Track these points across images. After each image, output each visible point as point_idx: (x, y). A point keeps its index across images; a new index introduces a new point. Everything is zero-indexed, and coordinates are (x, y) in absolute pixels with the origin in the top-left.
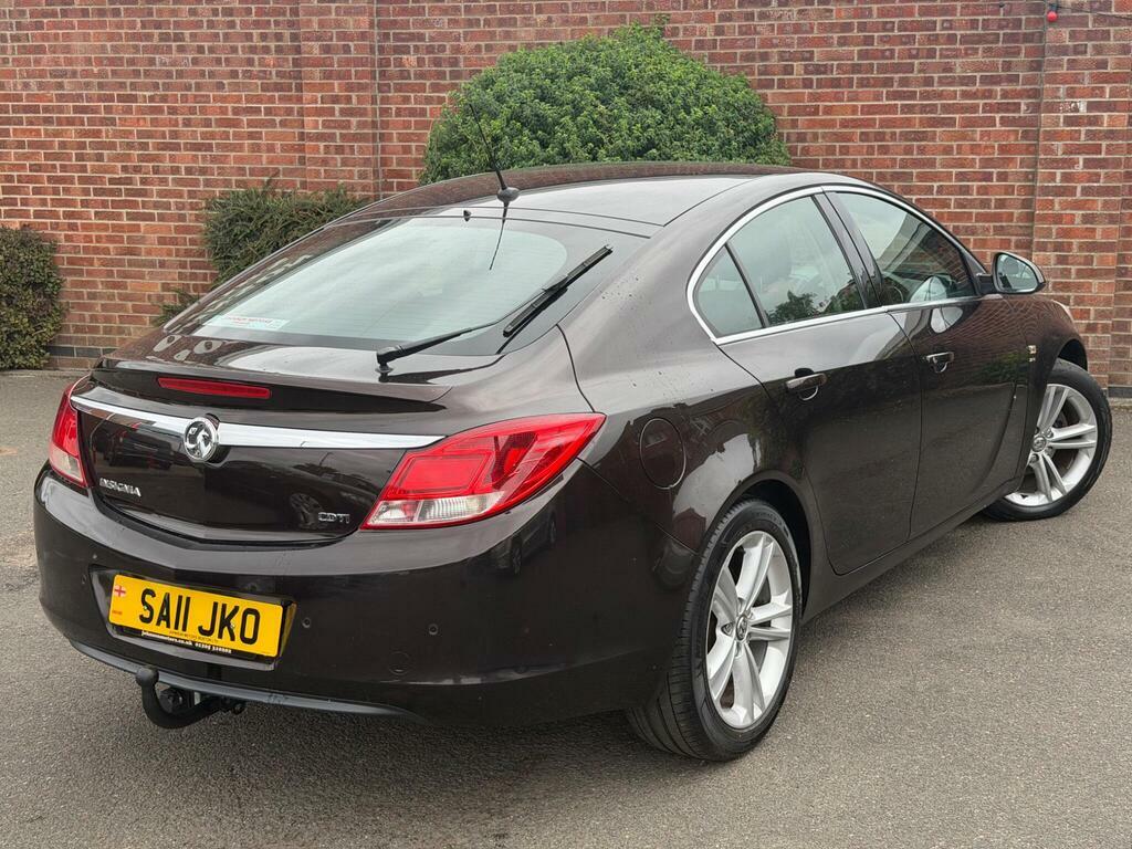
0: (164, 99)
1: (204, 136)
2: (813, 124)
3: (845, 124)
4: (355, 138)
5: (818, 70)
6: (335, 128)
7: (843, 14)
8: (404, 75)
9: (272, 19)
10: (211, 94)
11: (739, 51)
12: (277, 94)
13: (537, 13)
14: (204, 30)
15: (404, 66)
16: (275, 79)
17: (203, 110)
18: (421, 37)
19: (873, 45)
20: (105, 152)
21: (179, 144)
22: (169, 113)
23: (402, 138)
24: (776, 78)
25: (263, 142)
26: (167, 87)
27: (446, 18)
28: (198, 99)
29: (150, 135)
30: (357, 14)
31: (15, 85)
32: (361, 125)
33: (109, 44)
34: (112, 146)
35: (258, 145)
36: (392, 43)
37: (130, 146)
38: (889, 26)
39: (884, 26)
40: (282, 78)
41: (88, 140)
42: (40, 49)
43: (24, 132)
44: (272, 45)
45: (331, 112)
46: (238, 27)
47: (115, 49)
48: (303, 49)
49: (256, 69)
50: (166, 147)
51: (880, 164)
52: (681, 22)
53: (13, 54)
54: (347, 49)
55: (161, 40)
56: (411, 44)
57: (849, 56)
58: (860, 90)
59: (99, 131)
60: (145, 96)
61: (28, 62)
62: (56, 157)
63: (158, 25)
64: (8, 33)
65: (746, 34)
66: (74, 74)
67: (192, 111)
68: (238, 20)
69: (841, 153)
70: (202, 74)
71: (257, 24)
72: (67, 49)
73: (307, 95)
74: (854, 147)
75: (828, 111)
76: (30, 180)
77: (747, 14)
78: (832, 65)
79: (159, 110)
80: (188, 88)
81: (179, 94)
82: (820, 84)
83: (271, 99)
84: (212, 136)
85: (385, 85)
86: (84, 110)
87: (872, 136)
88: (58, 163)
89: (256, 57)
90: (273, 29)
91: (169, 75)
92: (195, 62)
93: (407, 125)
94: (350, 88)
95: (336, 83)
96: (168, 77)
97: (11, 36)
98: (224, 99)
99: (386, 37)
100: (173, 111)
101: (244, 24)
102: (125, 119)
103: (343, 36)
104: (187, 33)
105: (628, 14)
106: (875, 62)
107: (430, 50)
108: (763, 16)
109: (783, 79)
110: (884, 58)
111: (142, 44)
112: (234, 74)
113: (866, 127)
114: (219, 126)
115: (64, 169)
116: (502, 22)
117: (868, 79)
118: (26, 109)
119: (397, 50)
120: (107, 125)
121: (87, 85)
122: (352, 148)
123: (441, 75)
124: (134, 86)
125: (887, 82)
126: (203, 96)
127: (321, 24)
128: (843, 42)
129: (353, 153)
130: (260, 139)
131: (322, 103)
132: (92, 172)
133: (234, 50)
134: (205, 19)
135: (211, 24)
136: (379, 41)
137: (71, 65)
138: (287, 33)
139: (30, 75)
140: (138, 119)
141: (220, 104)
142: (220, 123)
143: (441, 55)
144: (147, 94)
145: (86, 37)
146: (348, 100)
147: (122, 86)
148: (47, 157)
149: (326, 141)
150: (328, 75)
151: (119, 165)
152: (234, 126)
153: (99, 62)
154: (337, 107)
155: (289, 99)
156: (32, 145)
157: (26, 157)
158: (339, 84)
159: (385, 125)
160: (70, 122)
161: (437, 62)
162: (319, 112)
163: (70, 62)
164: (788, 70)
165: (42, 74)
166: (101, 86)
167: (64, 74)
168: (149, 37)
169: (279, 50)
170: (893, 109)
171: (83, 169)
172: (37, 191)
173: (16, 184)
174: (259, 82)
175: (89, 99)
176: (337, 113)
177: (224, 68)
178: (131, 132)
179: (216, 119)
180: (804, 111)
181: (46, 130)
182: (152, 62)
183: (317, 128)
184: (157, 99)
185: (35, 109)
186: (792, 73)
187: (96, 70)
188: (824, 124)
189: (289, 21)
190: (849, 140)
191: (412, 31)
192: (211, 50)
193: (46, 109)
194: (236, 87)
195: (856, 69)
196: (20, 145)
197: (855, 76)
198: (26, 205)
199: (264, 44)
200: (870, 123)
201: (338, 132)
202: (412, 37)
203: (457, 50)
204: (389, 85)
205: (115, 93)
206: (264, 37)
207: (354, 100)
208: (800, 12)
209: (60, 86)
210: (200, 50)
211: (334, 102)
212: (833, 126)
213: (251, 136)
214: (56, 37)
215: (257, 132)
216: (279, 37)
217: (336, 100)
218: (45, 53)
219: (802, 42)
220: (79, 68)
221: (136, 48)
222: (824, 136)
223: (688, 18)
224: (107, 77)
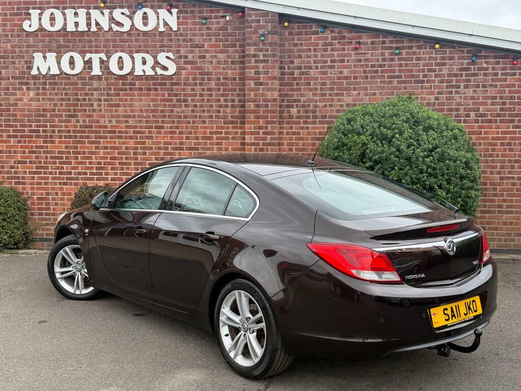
0: (177, 128)
1: (195, 144)
2: (479, 139)
3: (493, 139)
4: (269, 144)
5: (481, 115)
6: (260, 140)
7: (493, 92)
8: (291, 117)
9: (230, 93)
10: (200, 126)
11: (446, 107)
12: (231, 126)
13: (353, 91)
14: (198, 97)
15: (290, 113)
16: (230, 119)
17: (196, 133)
18: (299, 101)
19: (506, 105)
20: (148, 151)
21: (183, 148)
22: (179, 134)
23: (289, 144)
24: (462, 119)
25: (223, 146)
26: (179, 122)
27: (311, 93)
28: (193, 128)
29: (169, 143)
30: (272, 91)
31: (105, 121)
32: (272, 139)
33: (152, 103)
34: (151, 148)
35: (221, 148)
36: (285, 103)
37: (160, 148)
38: (513, 97)
39: (511, 98)
40: (233, 118)
41: (139, 146)
42: (118, 105)
43: (108, 142)
44: (230, 104)
45: (258, 133)
46: (214, 96)
47: (155, 106)
48: (246, 106)
49: (221, 114)
50: (177, 149)
51: (510, 156)
52: (419, 95)
53: (105, 107)
54: (267, 106)
55: (177, 102)
56: (295, 104)
57: (496, 110)
58: (500, 124)
59: (145, 142)
60: (168, 126)
61: (111, 111)
62: (123, 153)
63: (176, 95)
64: (102, 98)
65: (449, 100)
66: (134, 116)
67: (190, 133)
68: (214, 93)
69: (492, 151)
70: (196, 117)
71: (223, 95)
72: (131, 105)
73: (247, 126)
74: (498, 149)
75: (486, 133)
76: (110, 164)
77: (450, 91)
78: (488, 114)
79: (175, 133)
80: (189, 123)
81: (184, 125)
82: (482, 121)
83: (228, 128)
84: (199, 144)
85: (282, 121)
86: (139, 132)
87: (505, 144)
88: (124, 156)
89: (222, 109)
90: (230, 97)
91: (180, 117)
92: (193, 111)
93: (291, 139)
94: (268, 123)
95: (261, 121)
96: (179, 118)
97: (104, 99)
98: (205, 128)
99: (283, 101)
100: (181, 133)
101: (217, 95)
102: (158, 137)
103: (266, 100)
104: (189, 99)
105: (395, 91)
106: (507, 113)
107: (303, 106)
108: (457, 93)
109: (466, 120)
110: (511, 111)
111: (168, 103)
112: (211, 117)
113: (502, 140)
114: (203, 140)
115: (127, 159)
116: (337, 95)
117: (504, 119)
118: (110, 132)
119: (288, 106)
120: (149, 139)
121: (140, 122)
122: (267, 149)
123: (308, 117)
124: (163, 122)
125: (513, 121)
126: (195, 126)
127: (255, 95)
128: (493, 104)
129: (268, 151)
130: (222, 145)
131: (254, 129)
132: (141, 160)
133: (211, 106)
134: (198, 93)
135: (201, 95)
136: (280, 103)
137: (133, 112)
138: (237, 99)
139: (112, 117)
140: (164, 137)
141: (203, 130)
142: (203, 138)
143: (308, 109)
144: (169, 125)
145: (140, 100)
146: (267, 128)
147: (157, 122)
148: (119, 153)
149: (255, 146)
150: (258, 117)
151: (154, 157)
152: (210, 140)
153: (147, 111)
154: (261, 131)
155: (236, 128)
156: (111, 148)
157: (108, 153)
158: (263, 121)
159: (281, 139)
160: (131, 138)
161: (306, 112)
162: (252, 133)
163: (132, 111)
164: (468, 116)
165: (118, 116)
166: (147, 122)
167: (129, 117)
168: (171, 100)
169: (233, 106)
170: (515, 133)
171: (136, 159)
172: (113, 169)
173: (103, 166)
174: (222, 120)
175: (141, 127)
176: (261, 134)
177: (206, 114)
178: (160, 142)
179: (201, 137)
180: (474, 133)
181: (119, 141)
182: (172, 111)
183: (251, 140)
184: (174, 128)
185: (114, 132)
186: (470, 117)
187: (145, 115)
188: (484, 139)
189: (238, 94)
190: (495, 146)
191: (295, 98)
192: (201, 106)
193: (120, 132)
194: (211, 122)
195: (498, 115)
196: (106, 148)
197: (498, 118)
198: (107, 175)
199: (226, 103)
200: (505, 138)
201: (261, 142)
202: (295, 101)
203: (316, 106)
204: (283, 122)
205: (154, 125)
206: (226, 101)
207: (269, 128)
208: (474, 91)
209: (127, 122)
210: (196, 106)
211: (259, 129)
212: (488, 140)
213: (217, 144)
214: (126, 100)
215: (220, 142)
216: (233, 101)
217: (261, 128)
218: (120, 107)
219: (474, 104)
220: (137, 114)
221: (165, 105)
222: (484, 144)
223: (423, 93)
224: (150, 118)
